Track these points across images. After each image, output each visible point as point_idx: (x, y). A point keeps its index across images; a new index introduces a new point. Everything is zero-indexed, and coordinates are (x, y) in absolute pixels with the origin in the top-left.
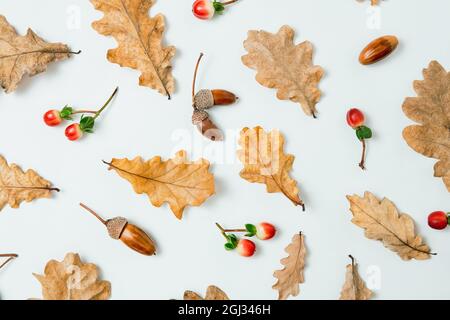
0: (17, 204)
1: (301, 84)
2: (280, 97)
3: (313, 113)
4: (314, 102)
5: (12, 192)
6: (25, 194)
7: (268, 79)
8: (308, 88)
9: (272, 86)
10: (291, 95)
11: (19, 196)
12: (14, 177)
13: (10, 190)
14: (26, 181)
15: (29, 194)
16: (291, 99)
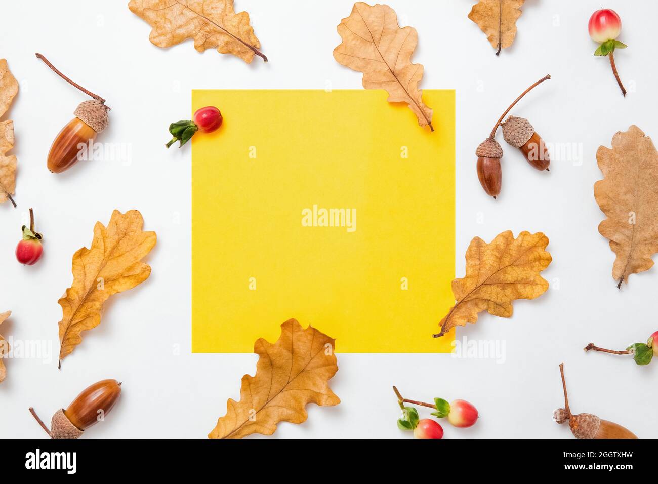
0: (203, 47)
1: (638, 236)
2: (602, 229)
3: (621, 281)
4: (634, 270)
5: (207, 29)
6: (222, 40)
7: (607, 197)
8: (642, 247)
9: (604, 209)
10: (616, 238)
11: (213, 39)
12: (219, 11)
13: (206, 24)
14: (231, 25)
15: (227, 43)
16: (611, 242)
